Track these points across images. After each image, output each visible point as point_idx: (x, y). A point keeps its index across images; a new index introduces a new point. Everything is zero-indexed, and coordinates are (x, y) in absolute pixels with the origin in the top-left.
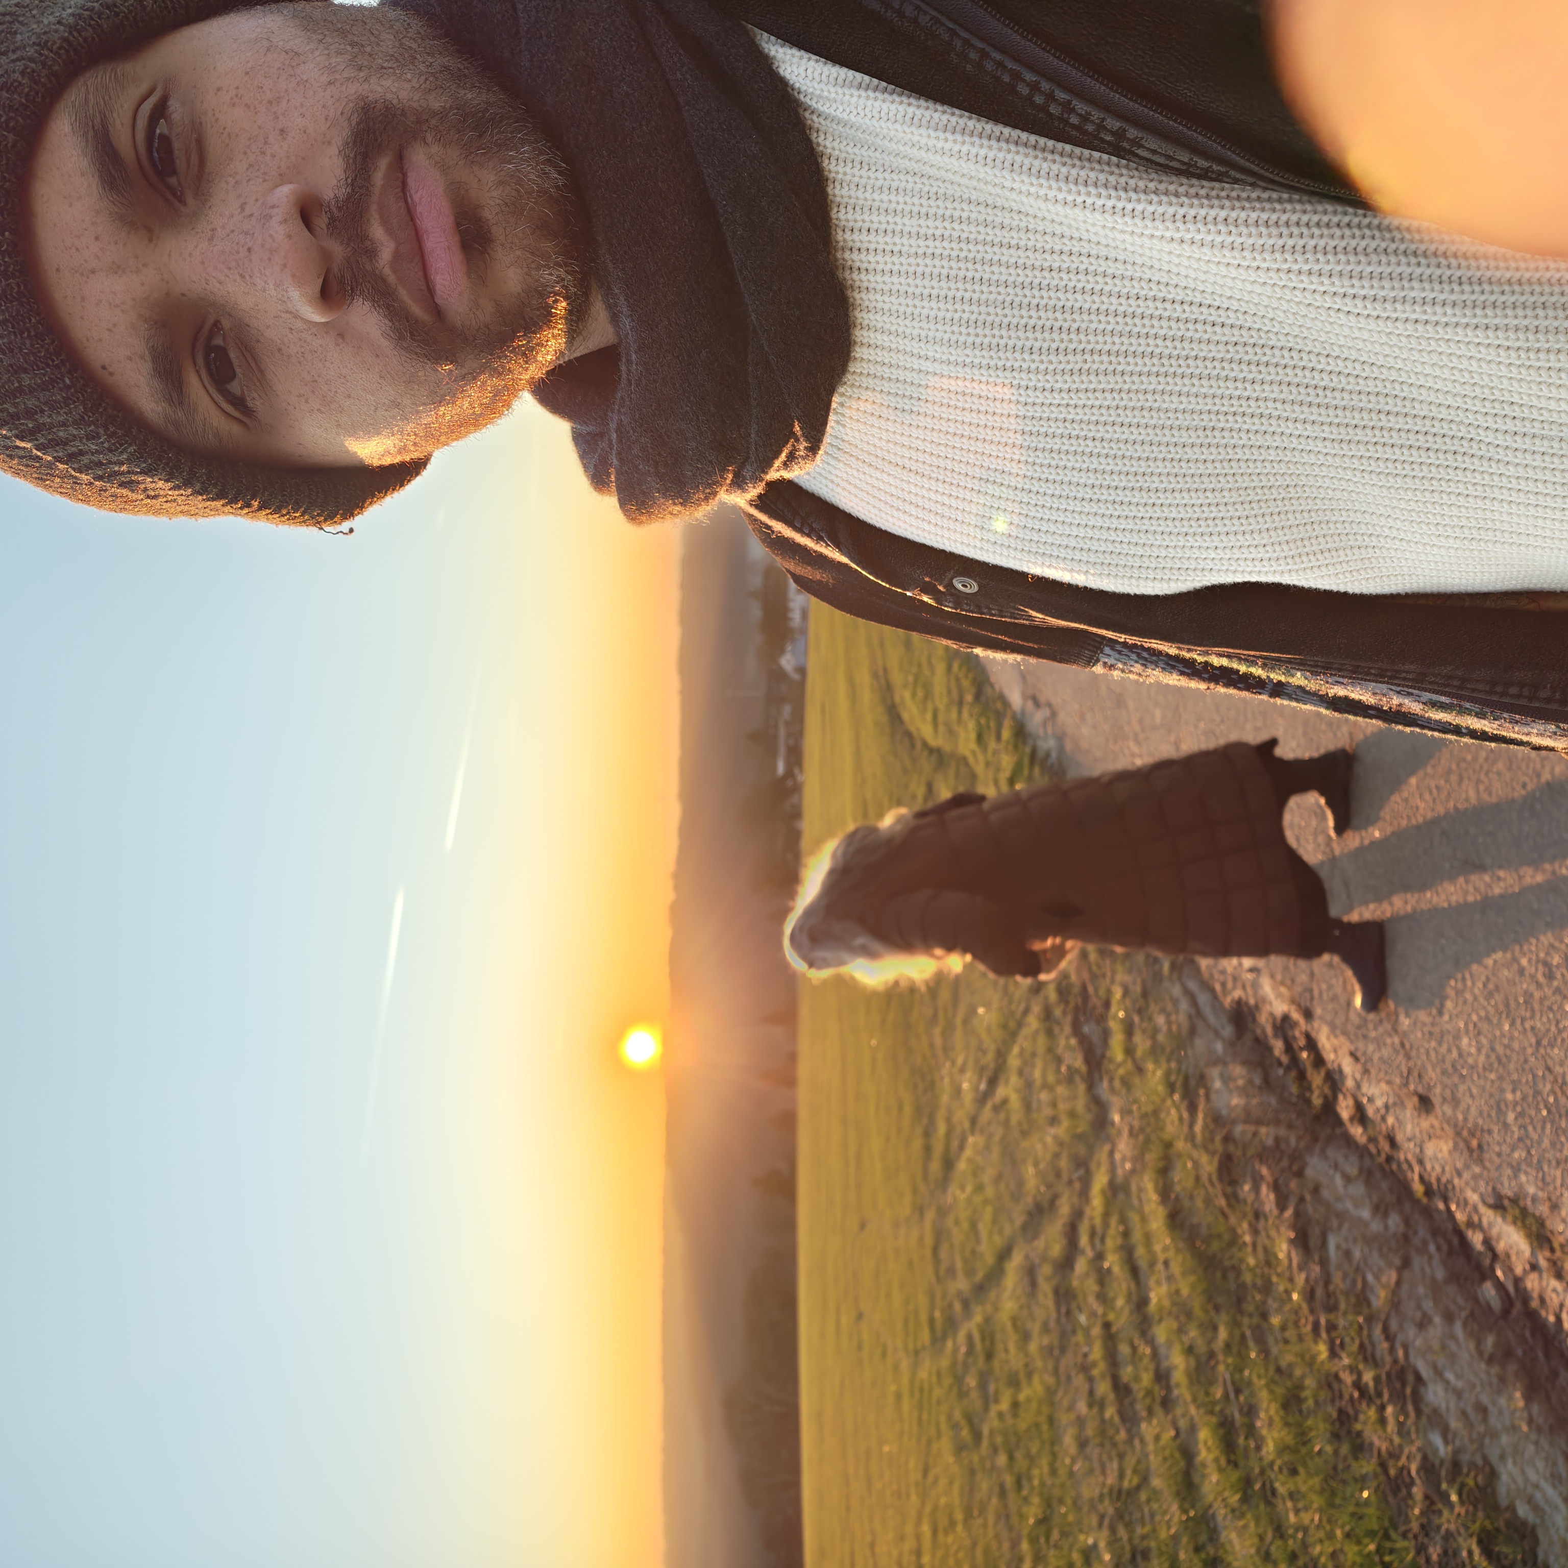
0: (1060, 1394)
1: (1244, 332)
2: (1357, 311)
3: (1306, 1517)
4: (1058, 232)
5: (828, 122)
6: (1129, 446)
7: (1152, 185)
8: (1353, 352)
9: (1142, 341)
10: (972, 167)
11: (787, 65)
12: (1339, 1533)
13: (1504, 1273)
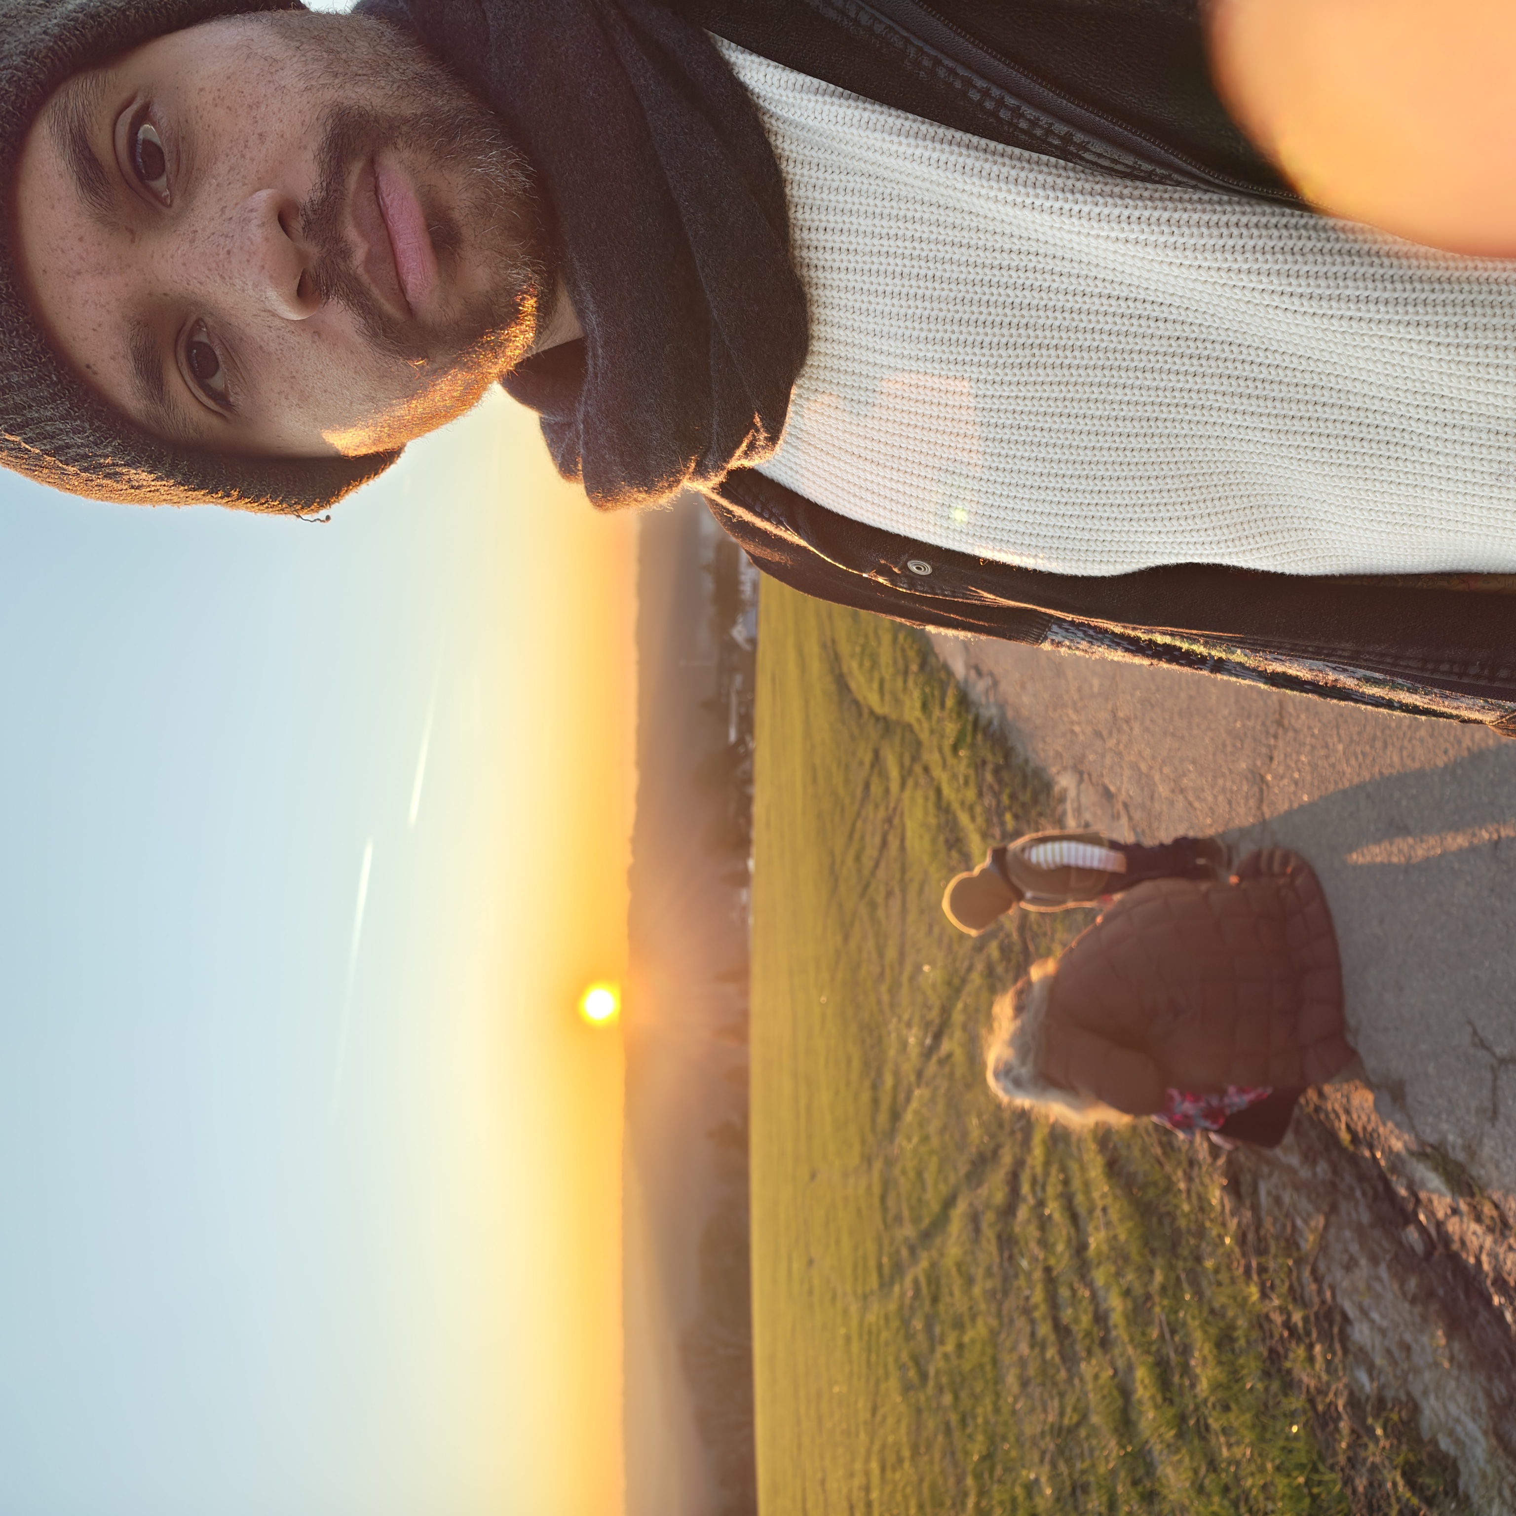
0: (1003, 1336)
1: (1186, 327)
2: (1294, 308)
3: (1238, 1452)
4: (1007, 232)
5: (786, 126)
6: (1076, 436)
7: (1098, 187)
8: (1290, 347)
9: (1088, 336)
10: (925, 170)
11: (747, 71)
12: (1269, 1466)
13: (1427, 1217)
